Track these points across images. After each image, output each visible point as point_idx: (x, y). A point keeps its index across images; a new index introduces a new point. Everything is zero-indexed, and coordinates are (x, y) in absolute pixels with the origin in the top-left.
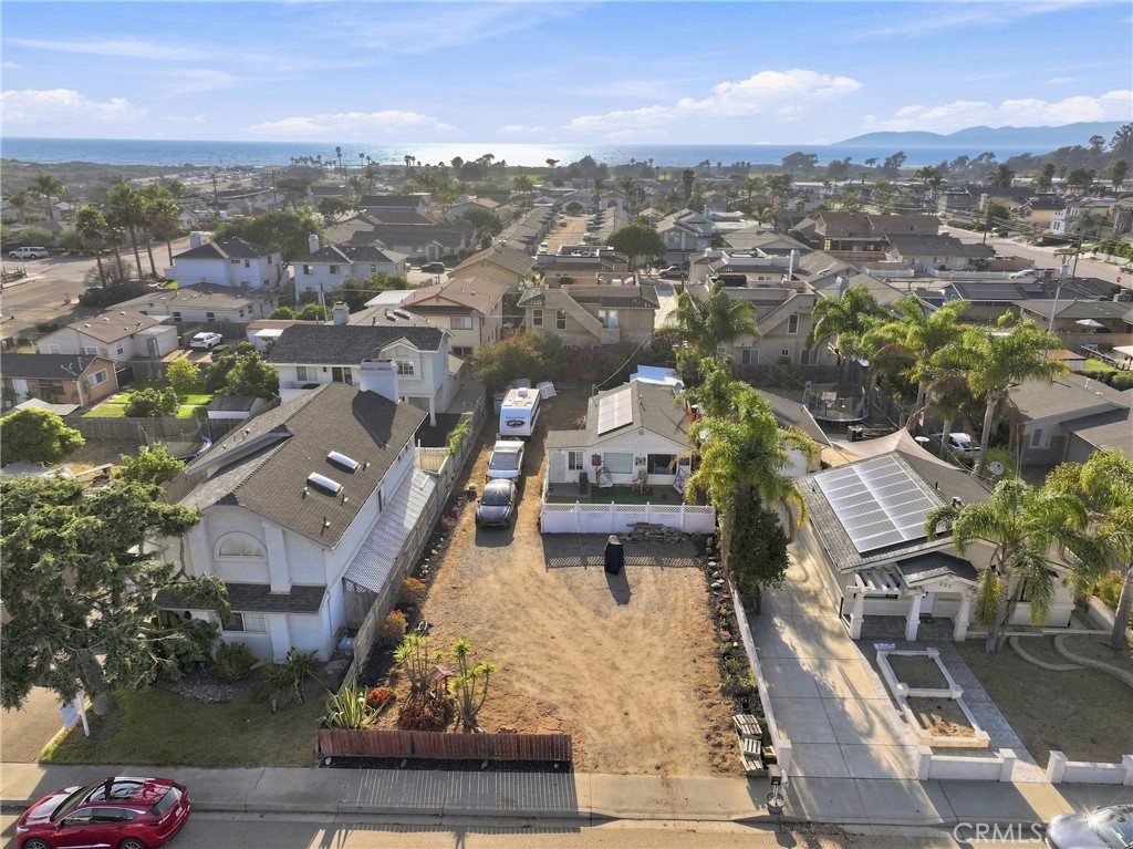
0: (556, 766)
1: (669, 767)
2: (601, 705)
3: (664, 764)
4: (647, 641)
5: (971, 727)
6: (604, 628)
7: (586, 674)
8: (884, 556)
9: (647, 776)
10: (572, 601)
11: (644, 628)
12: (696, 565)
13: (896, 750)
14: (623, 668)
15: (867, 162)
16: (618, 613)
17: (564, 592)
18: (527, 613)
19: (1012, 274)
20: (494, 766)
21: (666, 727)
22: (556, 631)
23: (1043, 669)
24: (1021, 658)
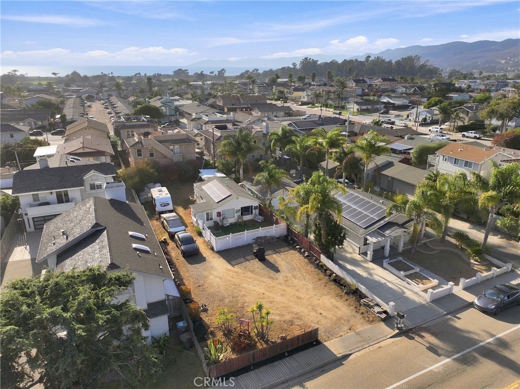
0: (315, 343)
1: (353, 327)
2: (308, 314)
3: (351, 327)
4: (301, 284)
5: (429, 280)
6: (280, 284)
7: (291, 304)
8: (373, 227)
9: (348, 334)
10: (257, 277)
11: (296, 279)
12: (291, 249)
13: (416, 295)
14: (303, 297)
15: (210, 73)
16: (280, 276)
17: (249, 274)
18: (243, 287)
19: (302, 117)
20: (291, 353)
21: (339, 314)
22: (262, 291)
23: (430, 254)
24: (422, 253)
